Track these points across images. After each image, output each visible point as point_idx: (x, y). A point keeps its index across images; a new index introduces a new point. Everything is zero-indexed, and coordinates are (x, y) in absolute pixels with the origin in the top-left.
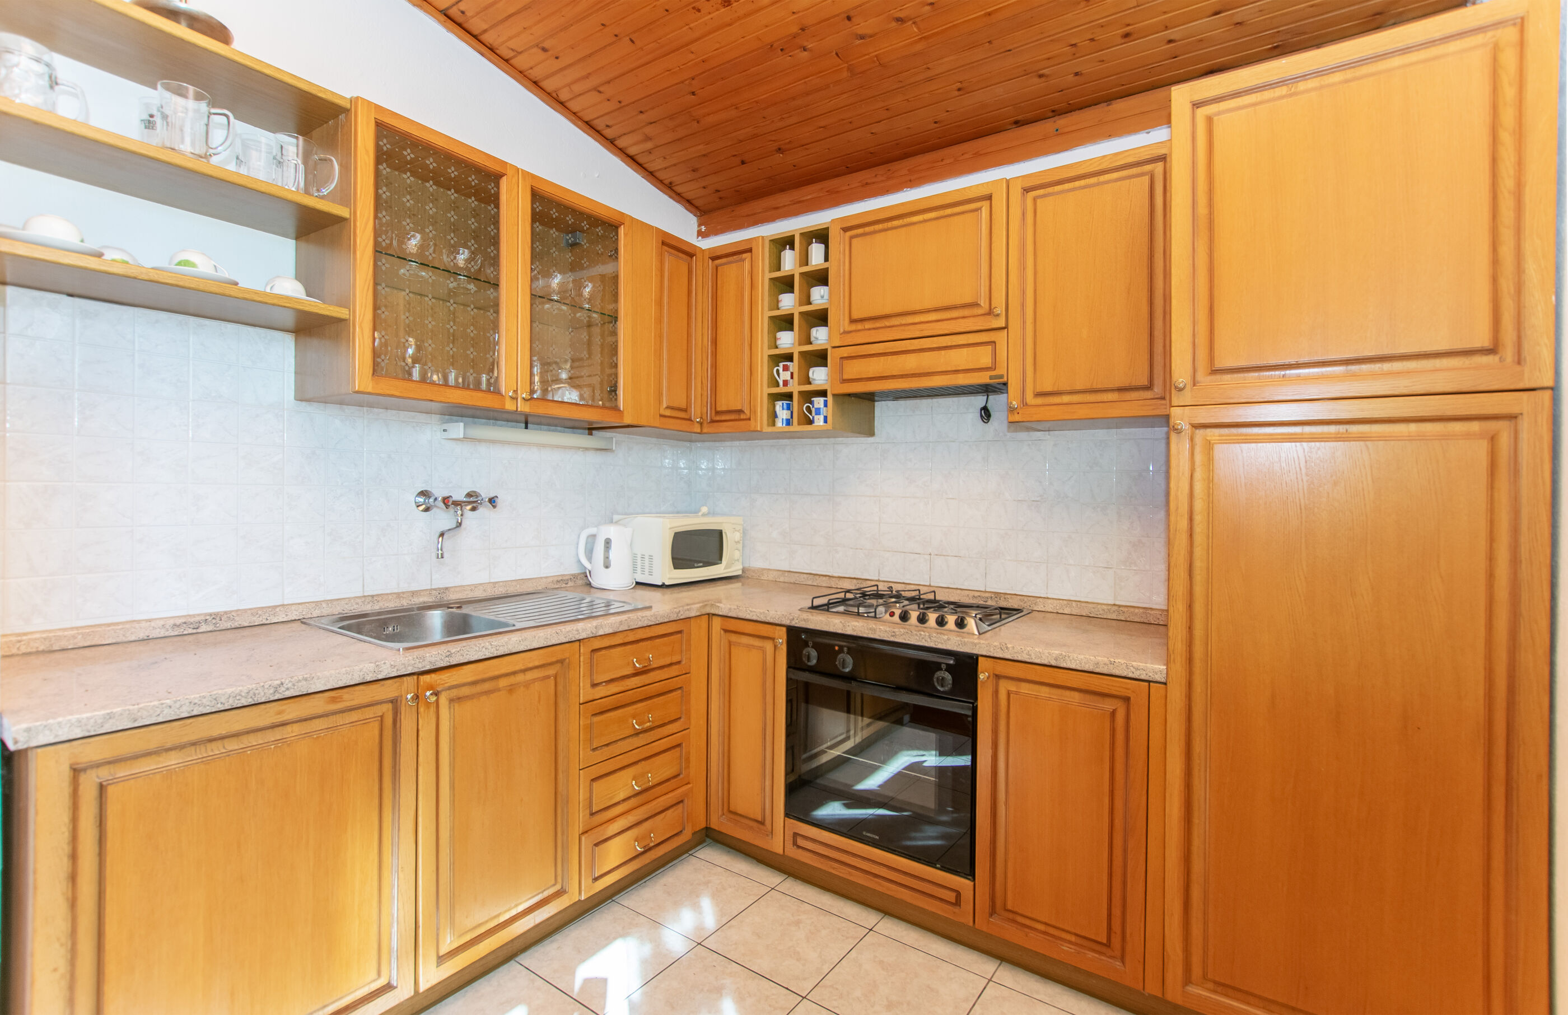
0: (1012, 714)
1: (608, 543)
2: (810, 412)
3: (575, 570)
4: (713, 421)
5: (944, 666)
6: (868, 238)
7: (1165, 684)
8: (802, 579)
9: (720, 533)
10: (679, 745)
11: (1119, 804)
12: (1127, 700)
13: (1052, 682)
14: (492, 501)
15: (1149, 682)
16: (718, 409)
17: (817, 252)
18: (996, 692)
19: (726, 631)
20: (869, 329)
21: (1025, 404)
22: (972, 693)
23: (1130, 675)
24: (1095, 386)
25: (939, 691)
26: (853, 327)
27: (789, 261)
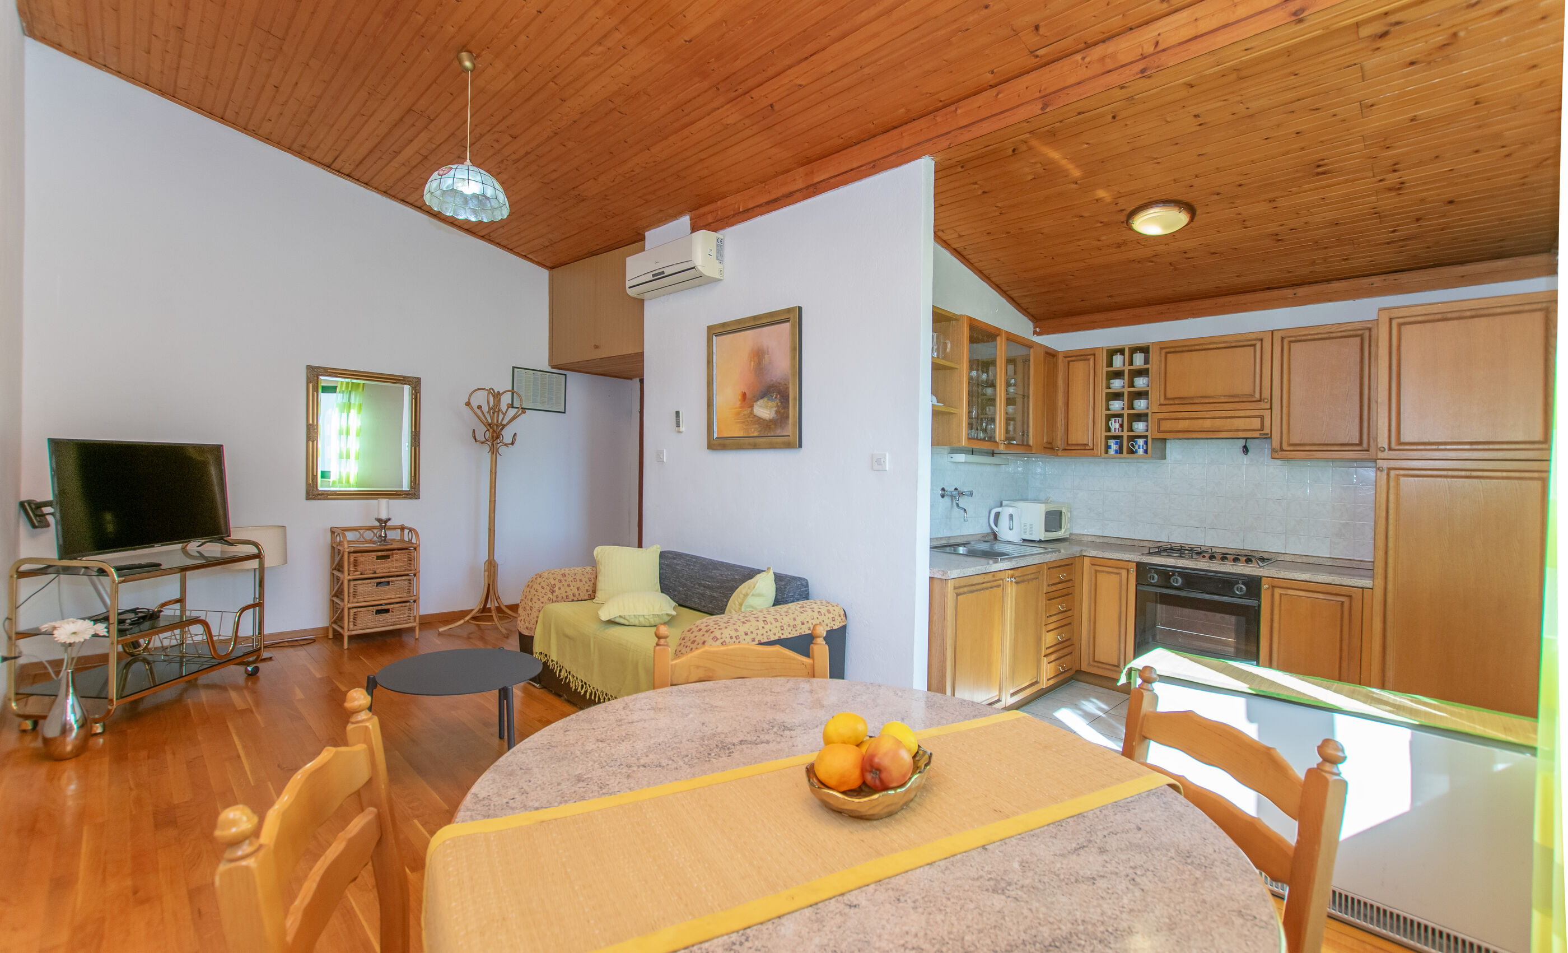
0: (1282, 605)
1: (1011, 517)
2: (1134, 447)
3: (989, 531)
4: (1064, 450)
5: (1240, 582)
6: (1178, 355)
7: (1372, 589)
8: (1113, 541)
9: (1061, 512)
10: (1070, 623)
11: (1345, 647)
12: (1350, 597)
13: (1307, 589)
14: (971, 494)
15: (1363, 588)
16: (1069, 443)
17: (1139, 359)
18: (1273, 595)
19: (1092, 564)
20: (1178, 404)
21: (1282, 450)
22: (1258, 596)
23: (1353, 585)
24: (1326, 442)
25: (1237, 594)
26: (1167, 402)
27: (1118, 361)
